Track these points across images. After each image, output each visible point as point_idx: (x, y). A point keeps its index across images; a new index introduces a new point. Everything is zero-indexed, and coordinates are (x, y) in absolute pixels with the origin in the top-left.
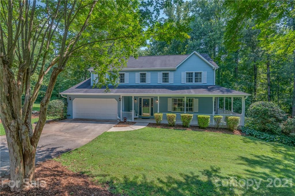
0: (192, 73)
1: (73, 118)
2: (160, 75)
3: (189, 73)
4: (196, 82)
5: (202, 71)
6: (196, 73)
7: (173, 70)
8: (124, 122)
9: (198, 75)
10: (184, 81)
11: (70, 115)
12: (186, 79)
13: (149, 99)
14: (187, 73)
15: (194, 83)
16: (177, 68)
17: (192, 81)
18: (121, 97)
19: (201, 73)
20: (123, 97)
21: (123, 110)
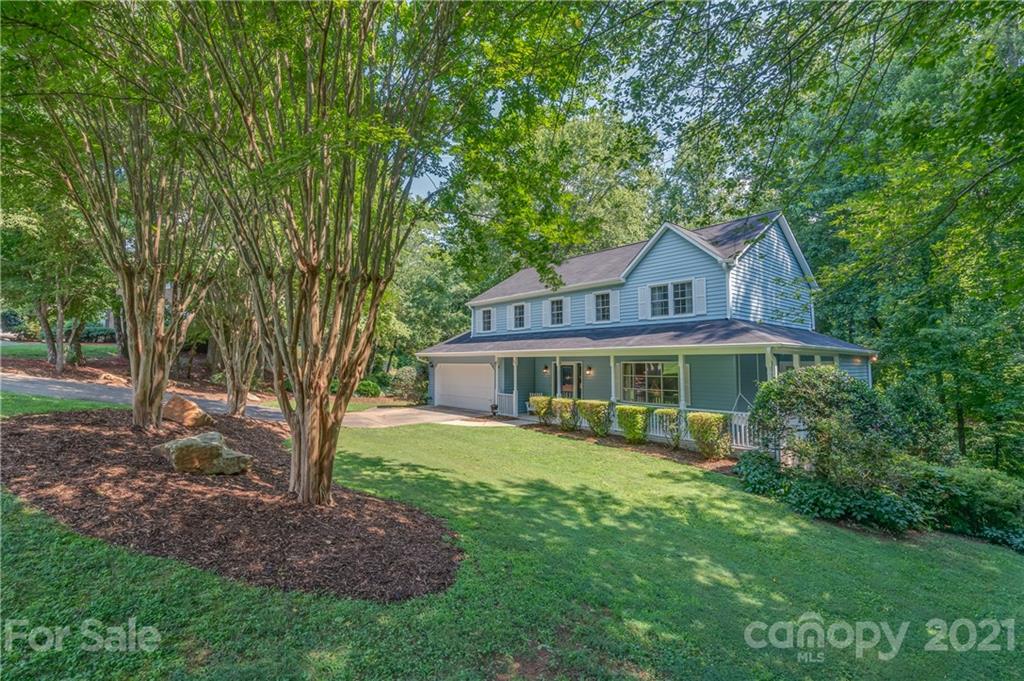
0: (665, 288)
1: (436, 404)
2: (590, 301)
3: (660, 288)
4: (677, 311)
5: (693, 278)
6: (676, 286)
7: (620, 286)
8: (494, 414)
9: (683, 289)
10: (645, 314)
11: (431, 398)
12: (650, 305)
13: (572, 366)
14: (653, 289)
15: (672, 317)
16: (627, 277)
17: (665, 312)
18: (496, 360)
19: (690, 284)
20: (499, 358)
21: (503, 388)
